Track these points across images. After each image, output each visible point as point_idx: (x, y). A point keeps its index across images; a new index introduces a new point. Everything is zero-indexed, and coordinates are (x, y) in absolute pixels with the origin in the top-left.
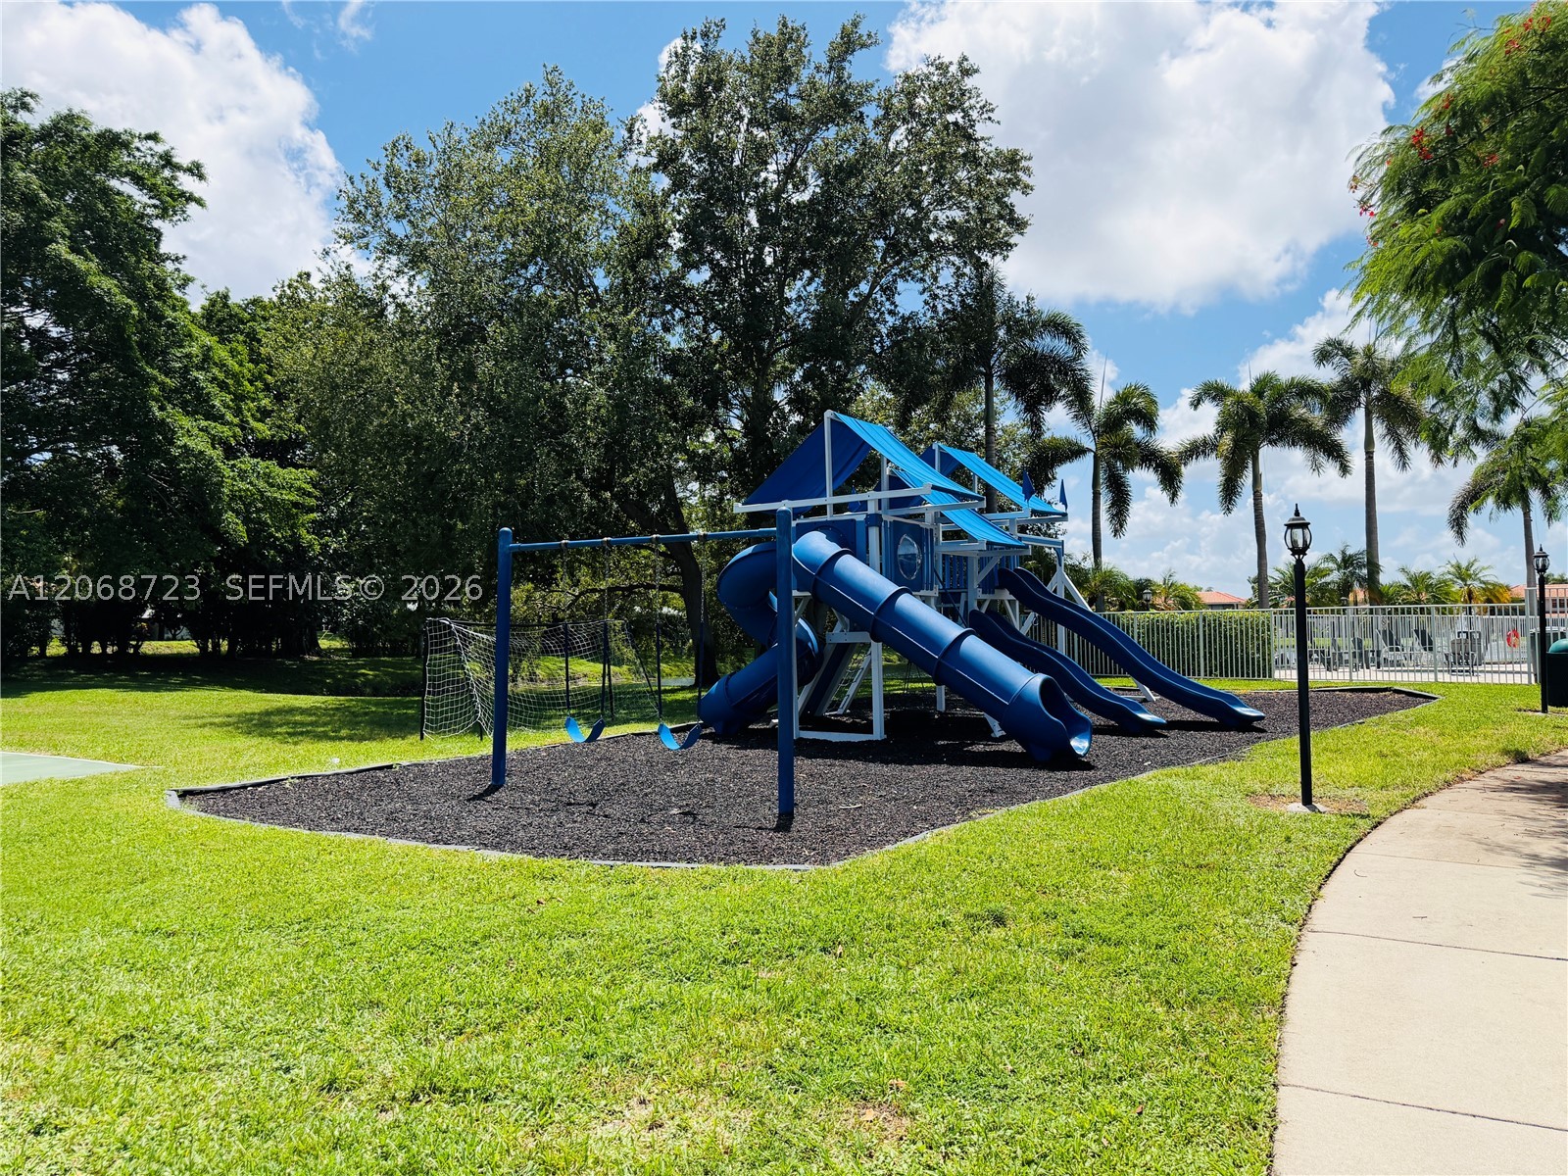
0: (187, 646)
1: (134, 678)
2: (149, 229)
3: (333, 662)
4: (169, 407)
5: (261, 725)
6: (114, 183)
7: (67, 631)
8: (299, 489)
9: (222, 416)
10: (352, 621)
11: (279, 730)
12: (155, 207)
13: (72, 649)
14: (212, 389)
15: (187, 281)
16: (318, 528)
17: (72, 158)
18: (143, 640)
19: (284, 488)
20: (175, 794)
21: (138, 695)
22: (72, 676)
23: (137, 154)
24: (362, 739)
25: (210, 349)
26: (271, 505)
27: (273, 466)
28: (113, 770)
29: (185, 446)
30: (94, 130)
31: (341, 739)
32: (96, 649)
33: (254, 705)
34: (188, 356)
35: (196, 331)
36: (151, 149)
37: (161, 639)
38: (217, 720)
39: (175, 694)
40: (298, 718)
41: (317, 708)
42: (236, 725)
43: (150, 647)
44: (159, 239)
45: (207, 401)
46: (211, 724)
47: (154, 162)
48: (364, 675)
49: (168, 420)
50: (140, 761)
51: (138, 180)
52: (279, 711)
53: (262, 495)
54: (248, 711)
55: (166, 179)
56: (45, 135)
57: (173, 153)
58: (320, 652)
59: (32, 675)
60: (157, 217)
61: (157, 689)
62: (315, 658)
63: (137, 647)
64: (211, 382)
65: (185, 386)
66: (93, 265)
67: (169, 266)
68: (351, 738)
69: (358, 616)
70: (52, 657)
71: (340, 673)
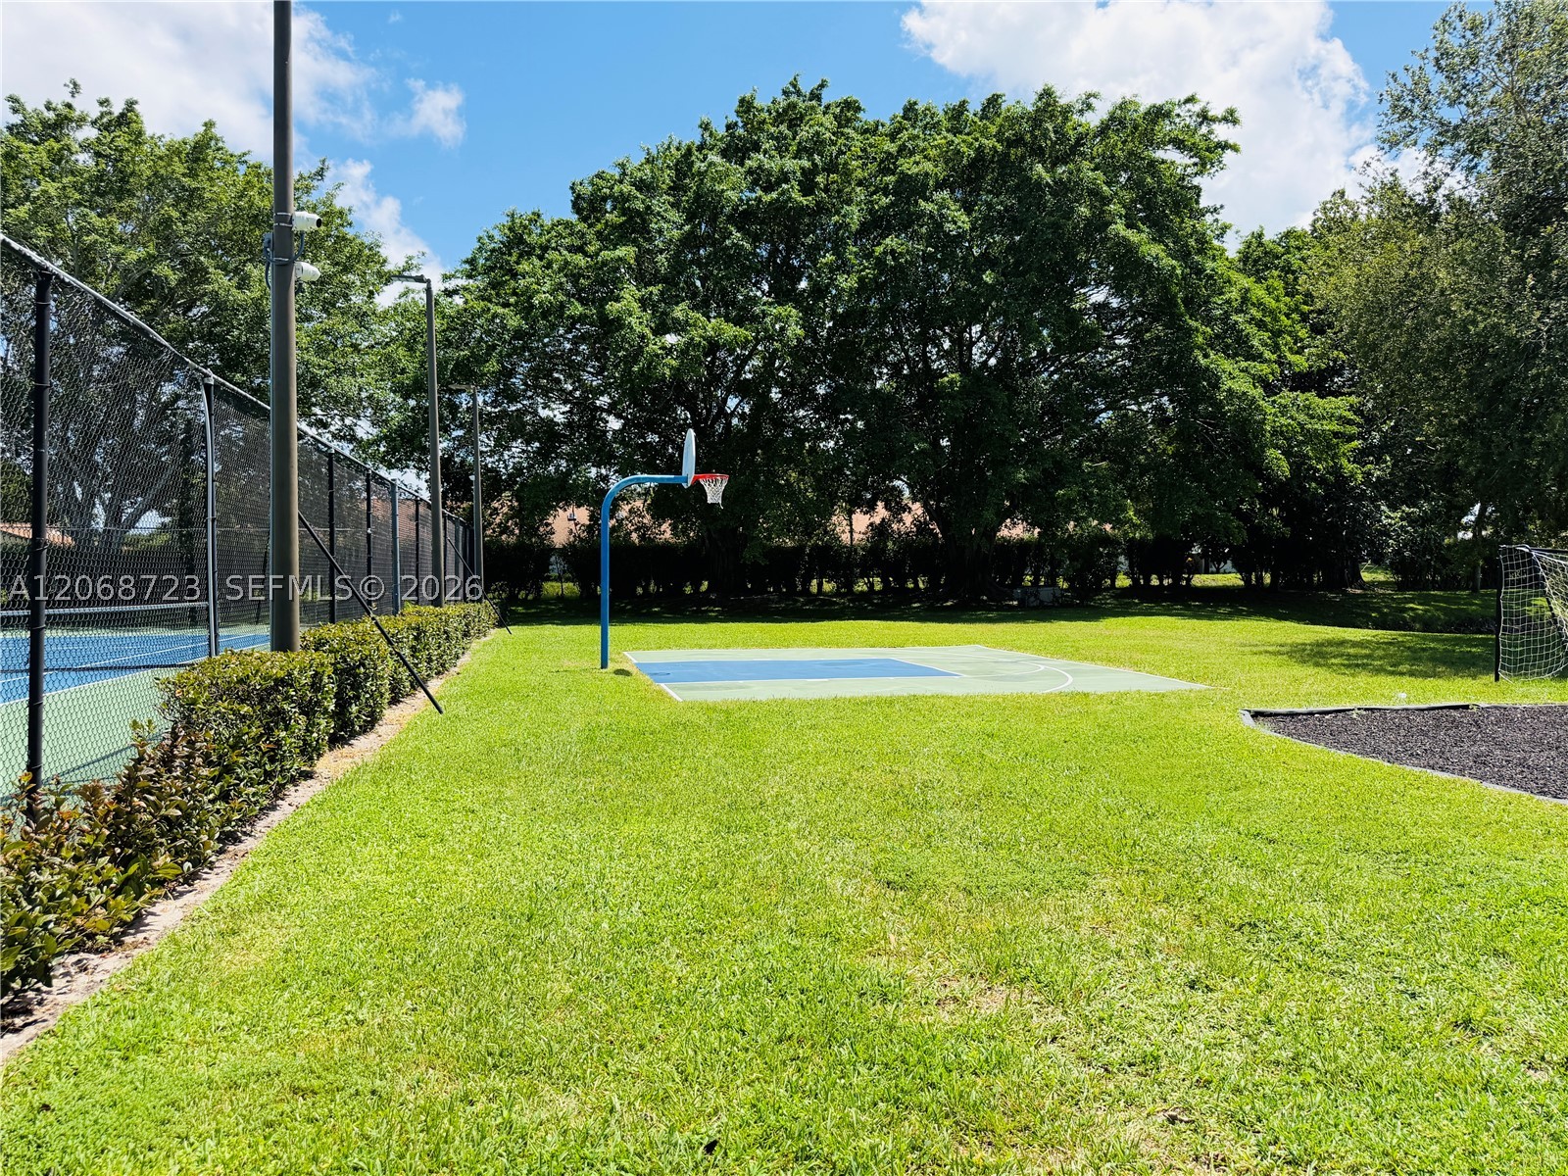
0: (1232, 579)
1: (1188, 607)
2: (1190, 188)
3: (1378, 596)
4: (1212, 354)
5: (1317, 655)
6: (1160, 154)
7: (1131, 566)
8: (1340, 417)
9: (1261, 355)
10: (1398, 552)
11: (1333, 661)
12: (1195, 164)
13: (1135, 581)
14: (1251, 329)
15: (1224, 229)
16: (1360, 457)
17: (1124, 143)
18: (1194, 574)
19: (1324, 418)
20: (1248, 715)
21: (1195, 622)
22: (1137, 604)
23: (1177, 120)
24: (1425, 675)
25: (1247, 290)
26: (1311, 436)
27: (1312, 397)
28: (1188, 688)
29: (1230, 389)
30: (1142, 110)
31: (1402, 674)
32: (1155, 582)
33: (1302, 636)
34: (1228, 302)
35: (1234, 276)
36: (1189, 111)
37: (1207, 572)
38: (1270, 649)
39: (1226, 622)
40: (1352, 651)
41: (1368, 641)
42: (1290, 654)
43: (1200, 580)
44: (1198, 196)
45: (1245, 342)
46: (1266, 652)
47: (1192, 122)
48: (1412, 609)
49: (1212, 366)
50: (1209, 682)
51: (1179, 144)
52: (1330, 643)
53: (1302, 428)
54: (1299, 641)
55: (1204, 135)
56: (1103, 130)
57: (1209, 107)
58: (1363, 585)
59: (1106, 604)
60: (1196, 174)
61: (1210, 618)
62: (1359, 591)
63: (1189, 580)
64: (1250, 323)
65: (1225, 332)
66: (1144, 236)
67: (1209, 218)
68: (1412, 674)
69: (1405, 546)
70: (1120, 589)
71: (1386, 607)
